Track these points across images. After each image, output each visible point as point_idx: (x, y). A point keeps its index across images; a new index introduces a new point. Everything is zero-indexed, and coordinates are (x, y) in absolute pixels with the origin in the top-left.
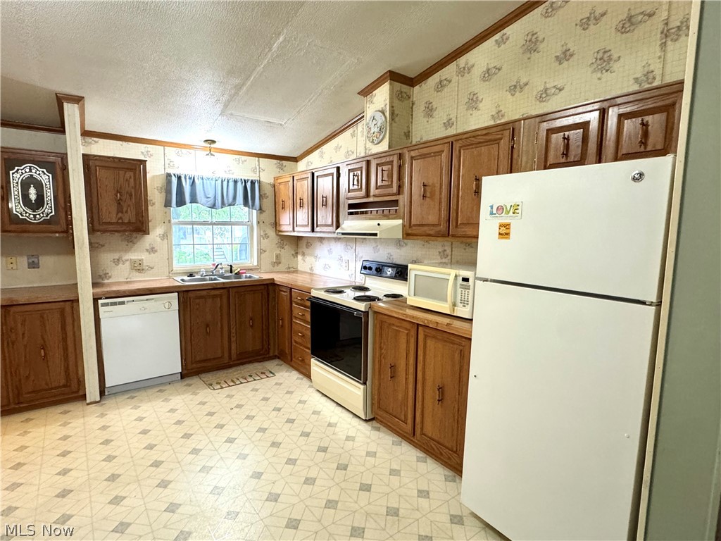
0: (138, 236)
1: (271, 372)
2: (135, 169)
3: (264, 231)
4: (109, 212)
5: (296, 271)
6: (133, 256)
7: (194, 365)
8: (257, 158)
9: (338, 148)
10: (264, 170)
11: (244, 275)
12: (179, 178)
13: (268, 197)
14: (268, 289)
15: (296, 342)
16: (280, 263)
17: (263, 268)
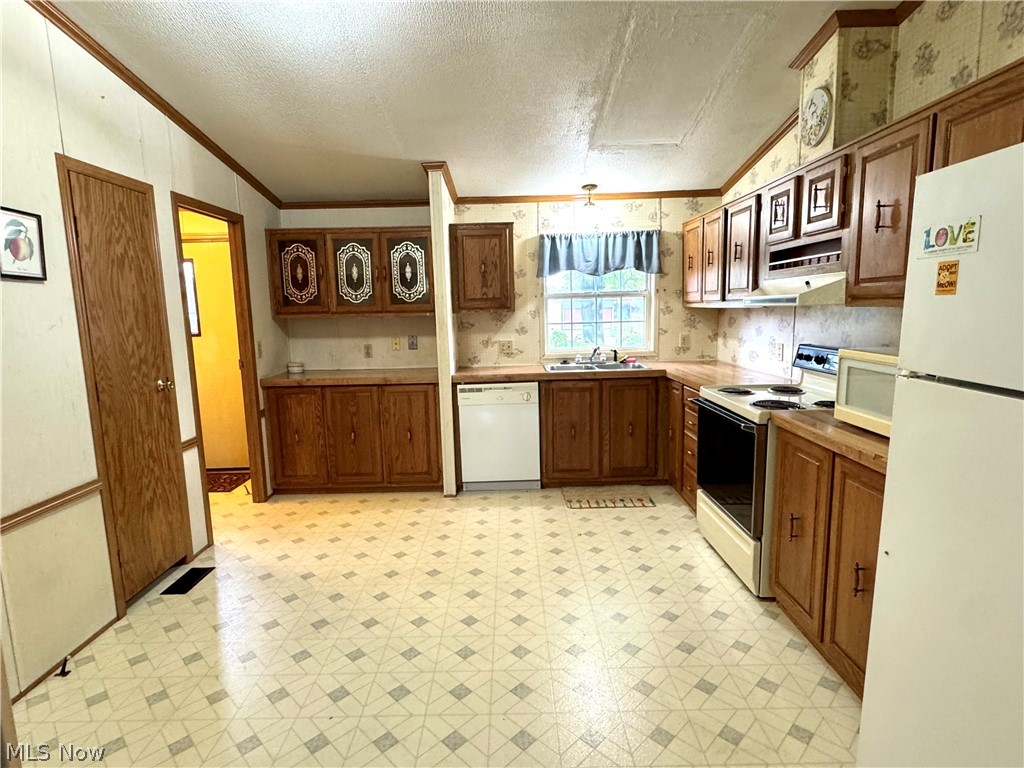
0: (508, 314)
1: (651, 501)
2: (501, 235)
3: (666, 303)
4: (474, 289)
5: (714, 362)
6: (501, 337)
7: (557, 475)
8: (658, 200)
9: (776, 163)
10: (667, 216)
11: (631, 364)
12: (553, 239)
13: (672, 253)
14: (657, 386)
15: (687, 464)
16: (688, 349)
17: (662, 356)
